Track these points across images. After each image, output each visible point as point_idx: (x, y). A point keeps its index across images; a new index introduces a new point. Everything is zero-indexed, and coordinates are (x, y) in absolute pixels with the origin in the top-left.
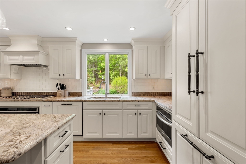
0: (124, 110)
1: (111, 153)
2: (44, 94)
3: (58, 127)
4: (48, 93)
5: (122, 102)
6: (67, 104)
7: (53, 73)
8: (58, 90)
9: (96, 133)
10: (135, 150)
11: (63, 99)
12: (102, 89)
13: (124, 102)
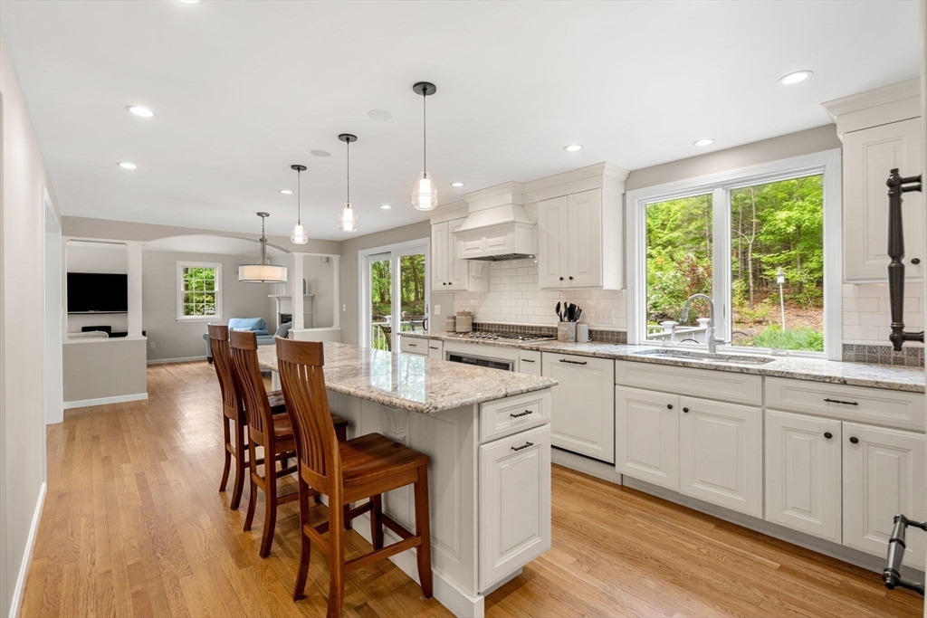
0: (767, 411)
1: (699, 549)
2: (531, 332)
3: (504, 392)
4: (541, 328)
5: (760, 378)
6: (574, 362)
7: (547, 271)
8: (561, 320)
9: (657, 468)
10: (812, 585)
11: (570, 347)
12: (779, 328)
13: (767, 379)
